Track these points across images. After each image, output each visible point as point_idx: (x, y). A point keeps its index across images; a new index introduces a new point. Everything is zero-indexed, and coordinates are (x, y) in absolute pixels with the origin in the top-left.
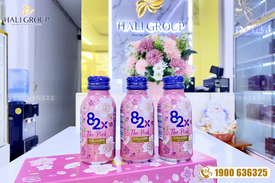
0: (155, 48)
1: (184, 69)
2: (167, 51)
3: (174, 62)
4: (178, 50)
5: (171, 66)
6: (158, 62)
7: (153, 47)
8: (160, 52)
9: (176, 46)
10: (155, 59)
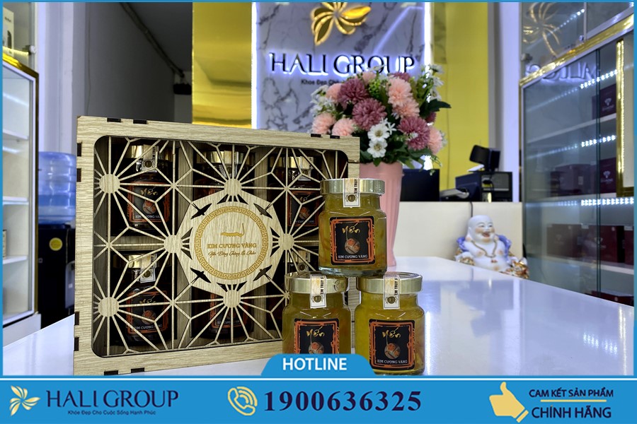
0: (369, 96)
1: (427, 136)
2: (394, 100)
3: (407, 122)
4: (414, 100)
5: (402, 131)
6: (377, 123)
7: (366, 94)
8: (381, 103)
9: (411, 92)
10: (371, 118)
